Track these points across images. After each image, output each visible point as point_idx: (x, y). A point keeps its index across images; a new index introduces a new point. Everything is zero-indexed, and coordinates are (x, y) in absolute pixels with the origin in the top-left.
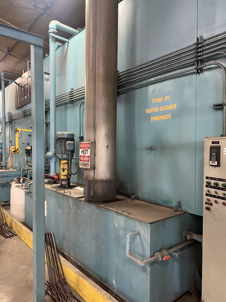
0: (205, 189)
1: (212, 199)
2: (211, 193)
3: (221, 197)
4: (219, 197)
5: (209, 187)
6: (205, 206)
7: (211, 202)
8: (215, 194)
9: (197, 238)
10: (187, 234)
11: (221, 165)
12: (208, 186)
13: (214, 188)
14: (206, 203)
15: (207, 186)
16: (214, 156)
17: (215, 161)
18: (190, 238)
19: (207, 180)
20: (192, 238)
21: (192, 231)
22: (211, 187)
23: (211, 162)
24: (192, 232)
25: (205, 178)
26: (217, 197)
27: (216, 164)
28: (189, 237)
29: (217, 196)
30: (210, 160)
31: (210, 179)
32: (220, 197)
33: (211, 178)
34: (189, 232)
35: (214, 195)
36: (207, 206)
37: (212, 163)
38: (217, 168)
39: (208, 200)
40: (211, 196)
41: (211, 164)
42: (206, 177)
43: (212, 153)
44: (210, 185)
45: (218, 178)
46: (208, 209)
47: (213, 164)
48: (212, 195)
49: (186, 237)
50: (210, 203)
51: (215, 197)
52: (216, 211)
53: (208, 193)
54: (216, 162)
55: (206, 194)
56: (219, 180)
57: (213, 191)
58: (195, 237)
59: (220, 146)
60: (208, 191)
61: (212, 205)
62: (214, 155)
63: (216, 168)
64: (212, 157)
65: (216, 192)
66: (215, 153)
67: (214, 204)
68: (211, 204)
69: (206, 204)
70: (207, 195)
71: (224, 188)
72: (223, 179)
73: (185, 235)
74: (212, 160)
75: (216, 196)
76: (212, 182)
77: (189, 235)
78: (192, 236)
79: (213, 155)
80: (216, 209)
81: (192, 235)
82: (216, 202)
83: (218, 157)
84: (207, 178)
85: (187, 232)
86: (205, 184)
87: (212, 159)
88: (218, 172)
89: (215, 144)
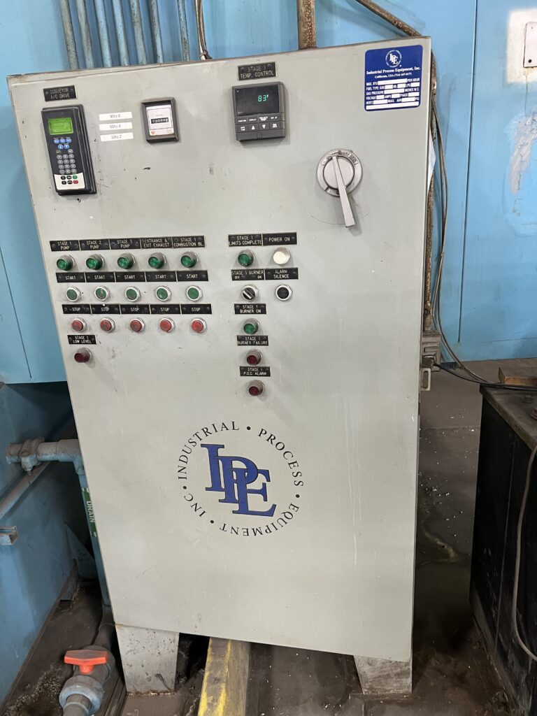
0: (58, 292)
1: (92, 322)
2: (80, 299)
3: (123, 306)
4: (113, 309)
5: (72, 278)
6: (69, 350)
7: (88, 333)
8: (97, 302)
9: (56, 453)
10: (20, 454)
11: (98, 187)
12: (67, 274)
13: (91, 278)
14: (72, 339)
15: (61, 278)
16: (65, 151)
17: (74, 171)
18: (34, 464)
19: (59, 255)
20: (38, 461)
21: (33, 439)
22: (79, 278)
23: (58, 177)
24: (34, 443)
25: (46, 247)
26: (107, 309)
27: (81, 185)
28: (28, 462)
29: (106, 305)
30: (55, 170)
31: (69, 250)
32: (117, 306)
33: (73, 245)
34: (26, 444)
35: (93, 306)
36: (77, 348)
37: (64, 183)
38: (87, 201)
39: (77, 326)
40: (85, 309)
41: (61, 187)
42: (52, 243)
43: (56, 141)
44: (73, 271)
45: (98, 241)
46: (81, 358)
47: (67, 187)
48: (88, 306)
49: (19, 463)
50: (85, 336)
51: (98, 309)
52: (113, 357)
53: (71, 302)
54: (80, 177)
55: (63, 306)
56: (103, 244)
57: (87, 292)
58: (50, 452)
59: (80, 108)
60: (71, 294)
61: (94, 342)
62: (67, 146)
63: (82, 202)
64: (59, 157)
65: (100, 294)
66: (69, 140)
67: (100, 335)
68: (92, 339)
69: (71, 342)
70: (68, 309)
71: (126, 273)
72: (115, 240)
73: (15, 459)
74: (61, 171)
75: (101, 306)
76: (80, 258)
77: (29, 453)
78: (37, 453)
79: (60, 147)
80: (111, 353)
81: (39, 450)
82: (107, 327)
83: (84, 154)
84: (56, 246)
85: (19, 447)
86: (52, 272)
87: (61, 167)
88: (92, 217)
89: (59, 99)
